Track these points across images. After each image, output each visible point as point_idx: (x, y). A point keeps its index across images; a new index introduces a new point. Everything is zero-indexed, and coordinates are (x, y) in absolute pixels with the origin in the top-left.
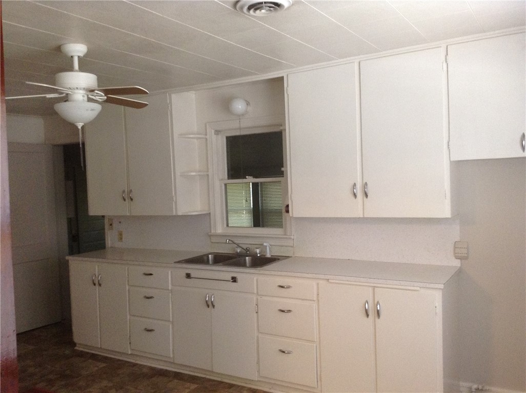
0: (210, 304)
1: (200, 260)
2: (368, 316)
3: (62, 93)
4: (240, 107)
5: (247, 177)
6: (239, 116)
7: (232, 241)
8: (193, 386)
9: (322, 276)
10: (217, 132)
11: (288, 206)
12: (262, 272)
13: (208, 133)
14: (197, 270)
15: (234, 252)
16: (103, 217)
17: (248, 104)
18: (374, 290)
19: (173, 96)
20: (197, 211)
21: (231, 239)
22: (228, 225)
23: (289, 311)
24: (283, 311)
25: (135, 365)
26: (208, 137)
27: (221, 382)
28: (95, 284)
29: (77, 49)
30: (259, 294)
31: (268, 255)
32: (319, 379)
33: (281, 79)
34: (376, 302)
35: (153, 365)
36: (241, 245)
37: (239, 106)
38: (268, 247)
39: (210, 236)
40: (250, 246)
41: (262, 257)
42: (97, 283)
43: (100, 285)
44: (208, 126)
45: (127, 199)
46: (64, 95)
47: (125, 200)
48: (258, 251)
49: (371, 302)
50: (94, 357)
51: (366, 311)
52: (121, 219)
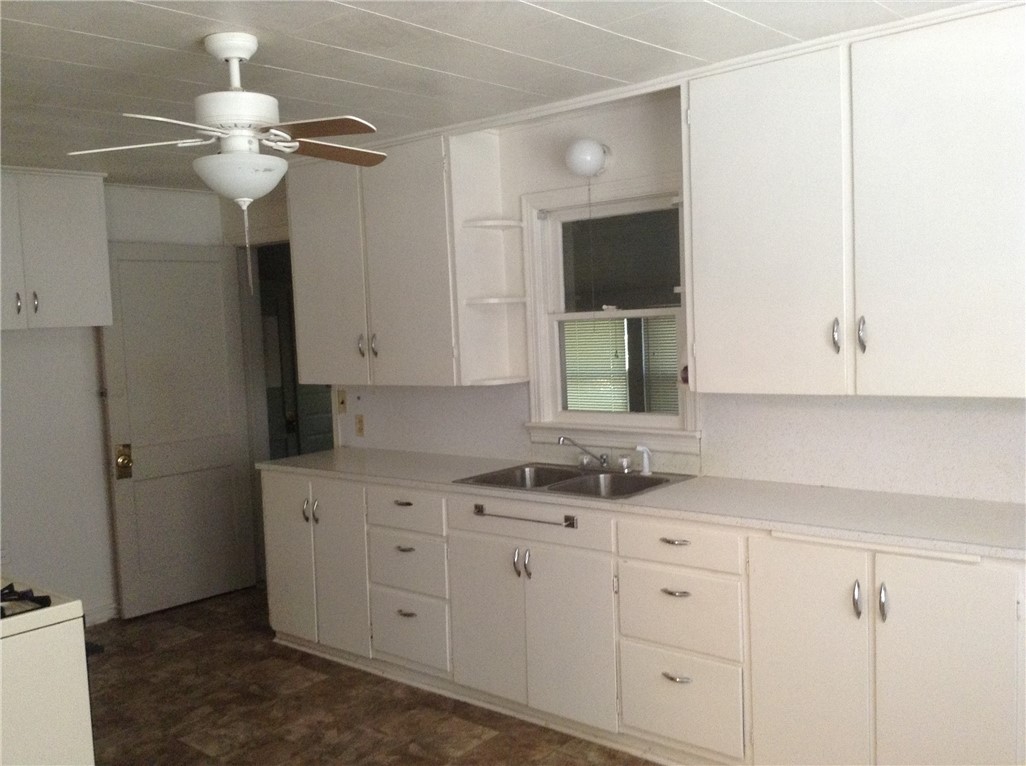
0: (521, 570)
1: (507, 479)
2: (858, 614)
3: (211, 137)
4: (589, 158)
5: (604, 307)
6: (589, 177)
7: (569, 439)
8: (490, 734)
9: (756, 523)
10: (544, 214)
11: (686, 369)
12: (627, 508)
13: (525, 217)
14: (497, 500)
15: (577, 464)
16: (329, 387)
17: (606, 150)
18: (874, 557)
19: (454, 141)
20: (499, 379)
21: (567, 436)
22: (565, 407)
23: (685, 594)
24: (671, 594)
25: (381, 681)
26: (524, 224)
27: (545, 730)
28: (307, 519)
29: (237, 44)
30: (622, 553)
31: (647, 472)
32: (748, 740)
33: (674, 93)
34: (878, 585)
35: (415, 684)
36: (590, 449)
37: (587, 156)
38: (645, 456)
39: (529, 429)
40: (609, 452)
41: (636, 474)
42: (311, 517)
43: (316, 520)
44: (524, 201)
45: (366, 353)
46: (213, 140)
47: (363, 355)
48: (625, 462)
49: (866, 585)
50: (305, 659)
51: (856, 604)
52: (360, 392)
